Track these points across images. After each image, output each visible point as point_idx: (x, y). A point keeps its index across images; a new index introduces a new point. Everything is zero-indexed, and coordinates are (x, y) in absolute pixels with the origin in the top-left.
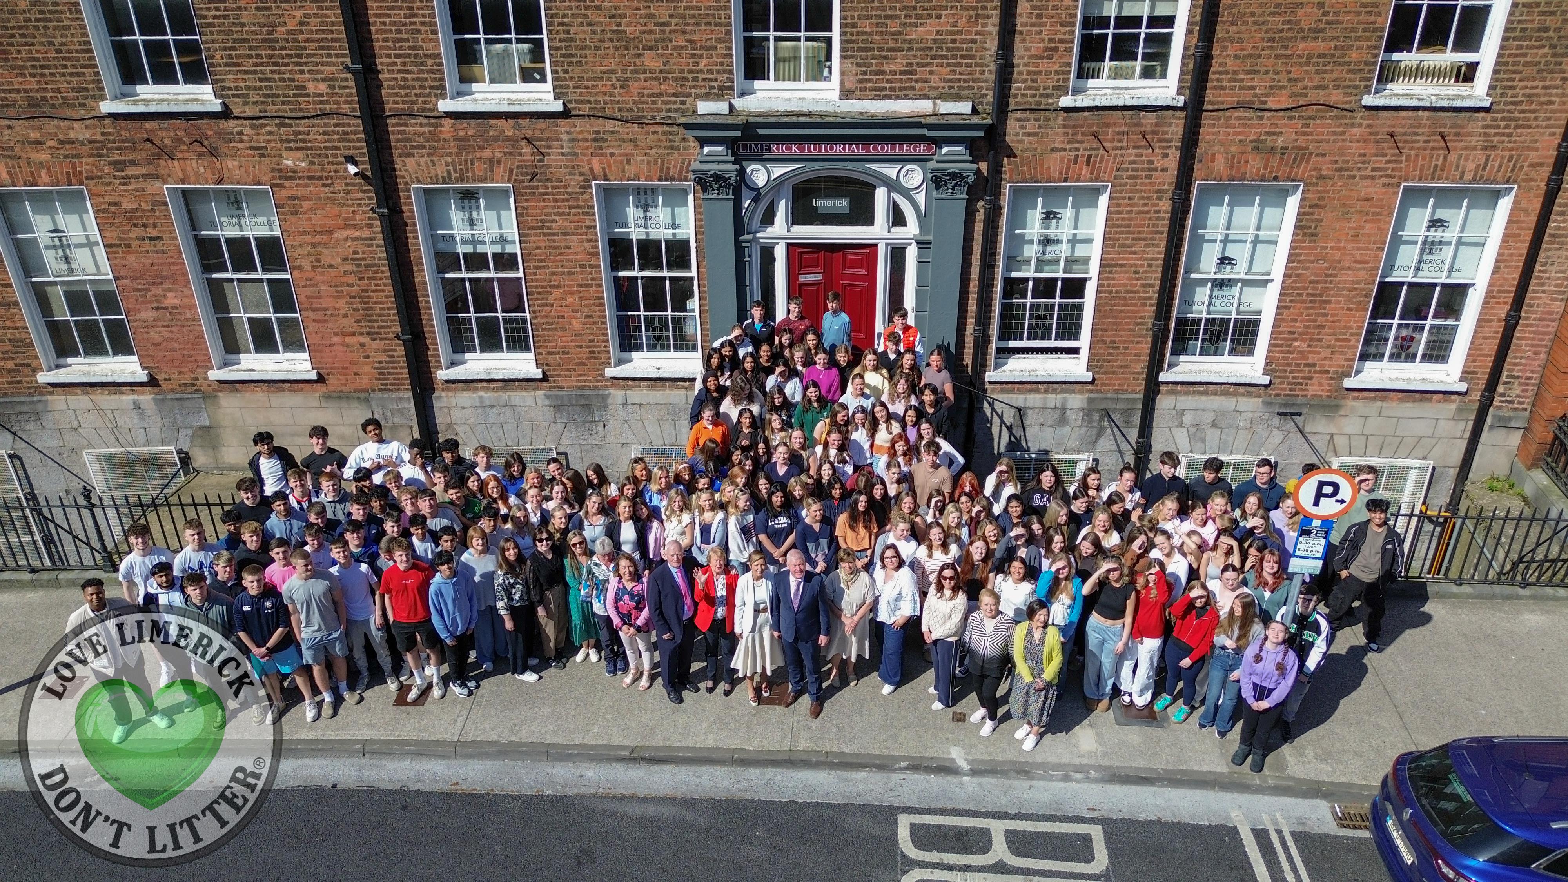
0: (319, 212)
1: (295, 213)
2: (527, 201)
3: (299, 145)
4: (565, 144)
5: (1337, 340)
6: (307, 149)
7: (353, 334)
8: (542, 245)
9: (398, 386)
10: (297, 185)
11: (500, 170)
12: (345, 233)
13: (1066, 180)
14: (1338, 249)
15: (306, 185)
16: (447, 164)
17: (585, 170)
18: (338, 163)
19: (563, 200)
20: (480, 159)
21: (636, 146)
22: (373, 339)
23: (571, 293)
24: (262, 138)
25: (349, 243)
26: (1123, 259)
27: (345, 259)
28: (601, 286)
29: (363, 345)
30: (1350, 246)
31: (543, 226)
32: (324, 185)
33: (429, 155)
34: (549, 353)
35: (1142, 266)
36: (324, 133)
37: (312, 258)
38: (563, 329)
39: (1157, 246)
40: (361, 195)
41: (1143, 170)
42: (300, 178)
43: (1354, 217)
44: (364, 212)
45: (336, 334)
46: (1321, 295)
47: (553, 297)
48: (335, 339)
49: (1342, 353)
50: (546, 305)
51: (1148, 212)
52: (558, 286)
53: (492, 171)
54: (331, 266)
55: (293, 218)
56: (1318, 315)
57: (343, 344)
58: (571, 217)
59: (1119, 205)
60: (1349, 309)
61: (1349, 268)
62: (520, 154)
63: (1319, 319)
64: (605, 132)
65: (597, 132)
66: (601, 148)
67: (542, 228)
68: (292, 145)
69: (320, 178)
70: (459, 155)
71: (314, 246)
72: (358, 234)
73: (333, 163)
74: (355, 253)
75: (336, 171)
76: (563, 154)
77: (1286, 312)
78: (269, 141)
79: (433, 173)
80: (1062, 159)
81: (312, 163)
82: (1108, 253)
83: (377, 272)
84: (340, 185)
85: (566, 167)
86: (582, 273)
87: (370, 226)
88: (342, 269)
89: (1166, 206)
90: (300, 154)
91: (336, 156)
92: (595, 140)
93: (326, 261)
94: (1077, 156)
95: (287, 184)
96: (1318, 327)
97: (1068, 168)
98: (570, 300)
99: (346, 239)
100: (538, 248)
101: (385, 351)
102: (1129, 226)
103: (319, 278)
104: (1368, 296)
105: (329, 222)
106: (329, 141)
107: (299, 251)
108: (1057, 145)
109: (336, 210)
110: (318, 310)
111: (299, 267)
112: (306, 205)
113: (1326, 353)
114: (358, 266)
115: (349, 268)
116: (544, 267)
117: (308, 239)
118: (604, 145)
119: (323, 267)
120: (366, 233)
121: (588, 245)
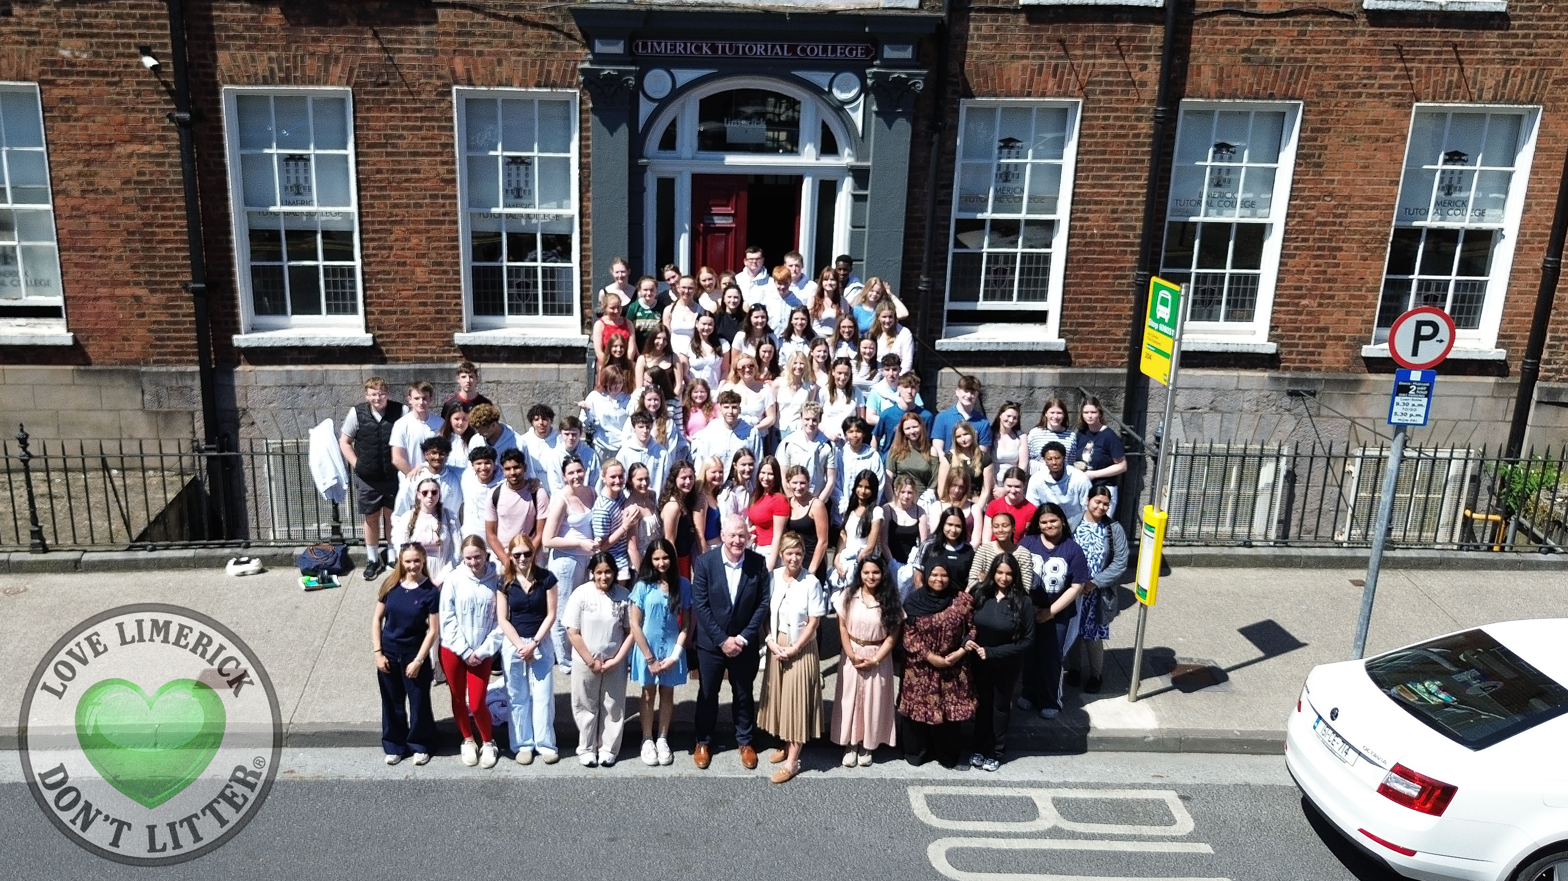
0: (99, 118)
1: (66, 119)
2: (368, 110)
3: (82, 30)
4: (423, 38)
5: (1352, 297)
6: (92, 36)
7: (127, 283)
8: (385, 167)
9: (180, 355)
10: (75, 83)
11: (336, 71)
12: (130, 148)
13: (1029, 95)
14: (1347, 184)
15: (86, 83)
16: (270, 60)
17: (445, 71)
18: (131, 56)
19: (416, 110)
20: (313, 54)
21: (511, 45)
22: (153, 291)
23: (417, 232)
24: (34, 20)
25: (134, 161)
26: (1099, 194)
27: (127, 182)
28: (455, 222)
29: (137, 298)
30: (1360, 179)
31: (387, 142)
32: (109, 84)
33: (248, 47)
34: (382, 313)
35: (1121, 203)
36: (117, 16)
37: (82, 179)
38: (404, 280)
39: (1138, 178)
40: (156, 97)
41: (1118, 84)
42: (78, 73)
43: (1362, 144)
44: (158, 120)
45: (104, 284)
46: (1330, 240)
47: (393, 237)
48: (103, 291)
49: (1358, 314)
50: (385, 248)
51: (1125, 136)
52: (400, 222)
53: (326, 70)
54: (107, 191)
55: (63, 126)
56: (1329, 265)
57: (112, 297)
58: (423, 133)
59: (1092, 127)
60: (1365, 259)
61: (1360, 207)
62: (364, 50)
63: (1330, 270)
64: (472, 25)
65: (463, 25)
66: (466, 44)
67: (384, 146)
68: (73, 30)
69: (105, 74)
70: (286, 48)
71: (88, 163)
72: (146, 148)
73: (122, 55)
74: (141, 173)
75: (126, 66)
76: (418, 51)
77: (1290, 262)
78: (42, 25)
79: (252, 70)
80: (1025, 68)
81: (97, 54)
82: (1081, 186)
83: (165, 200)
84: (130, 85)
85: (421, 67)
86: (432, 205)
87: (163, 139)
88: (121, 195)
89: (1145, 127)
90: (81, 42)
91: (128, 46)
92: (459, 34)
93: (102, 182)
94: (1041, 65)
95: (61, 81)
96: (1328, 281)
97: (1032, 80)
98: (414, 241)
99: (130, 155)
100: (379, 171)
101: (166, 307)
102: (1104, 153)
103: (89, 207)
104: (1384, 241)
105: (110, 132)
106: (122, 27)
107: (68, 170)
108: (1018, 52)
109: (121, 117)
110: (82, 249)
111: (64, 192)
112: (82, 110)
113: (1339, 314)
114: (143, 191)
115: (129, 194)
116: (385, 197)
117: (82, 154)
118: (470, 40)
119: (95, 191)
120: (157, 148)
121: (442, 169)
